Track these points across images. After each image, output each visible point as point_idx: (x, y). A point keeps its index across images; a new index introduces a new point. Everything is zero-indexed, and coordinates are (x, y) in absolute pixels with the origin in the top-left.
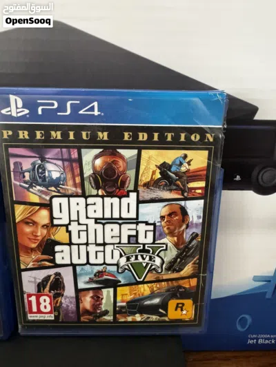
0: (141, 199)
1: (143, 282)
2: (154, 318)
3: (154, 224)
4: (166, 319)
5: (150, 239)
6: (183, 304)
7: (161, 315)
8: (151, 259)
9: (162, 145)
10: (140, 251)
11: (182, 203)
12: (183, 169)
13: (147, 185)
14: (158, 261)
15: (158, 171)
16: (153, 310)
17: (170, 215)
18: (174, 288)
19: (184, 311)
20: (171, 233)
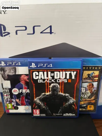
0: (83, 82)
1: (82, 101)
2: (84, 109)
3: (86, 88)
4: (87, 110)
5: (84, 91)
6: (91, 106)
7: (86, 109)
8: (84, 95)
9: (89, 70)
10: (82, 94)
11: (92, 83)
12: (93, 75)
13: (84, 79)
14: (86, 96)
15: (87, 76)
16: (84, 107)
18: (89, 102)
20: (89, 90)
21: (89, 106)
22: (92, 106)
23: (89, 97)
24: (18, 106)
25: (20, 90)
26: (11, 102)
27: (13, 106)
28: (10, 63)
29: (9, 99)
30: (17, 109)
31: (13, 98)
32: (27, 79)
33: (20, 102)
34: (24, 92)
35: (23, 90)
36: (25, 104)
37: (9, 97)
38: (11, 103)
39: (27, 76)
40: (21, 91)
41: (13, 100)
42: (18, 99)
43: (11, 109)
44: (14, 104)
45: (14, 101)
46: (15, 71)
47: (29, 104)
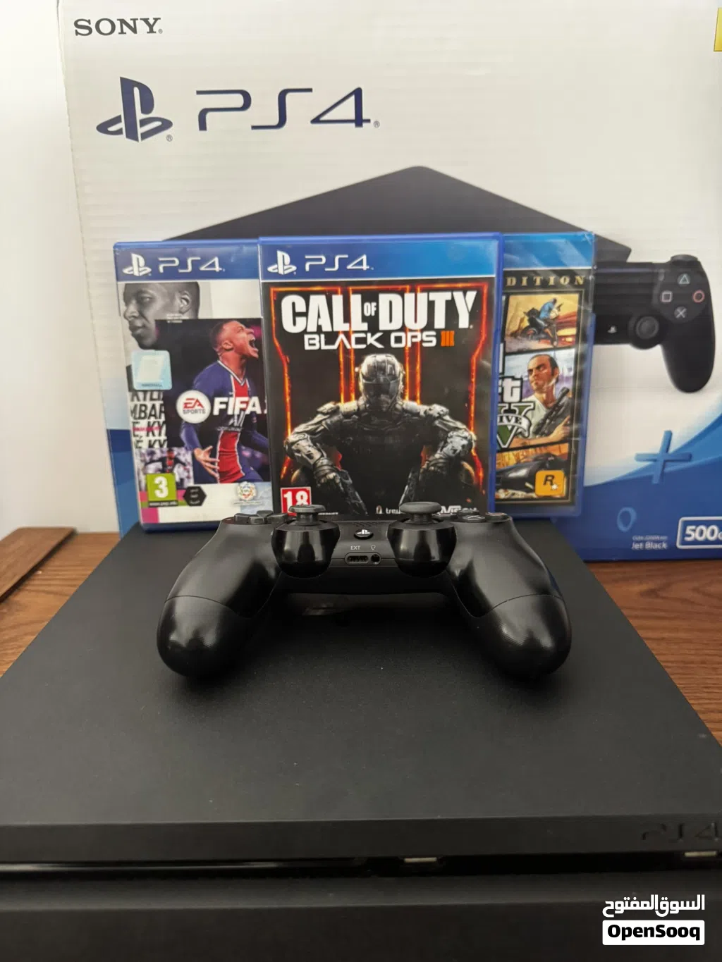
0: (507, 350)
1: (508, 450)
2: (520, 494)
3: (521, 379)
4: (534, 495)
5: (516, 397)
6: (553, 477)
7: (529, 491)
8: (517, 420)
9: (530, 288)
10: (506, 411)
11: (552, 354)
12: (553, 315)
13: (514, 335)
14: (524, 423)
15: (526, 318)
16: (519, 484)
17: (538, 368)
18: (542, 456)
19: (552, 486)
20: (540, 390)
21: (541, 475)
22: (559, 474)
23: (539, 430)
24: (206, 488)
25: (218, 400)
26: (167, 464)
27: (180, 485)
28: (173, 262)
29: (161, 446)
30: (200, 504)
31: (180, 444)
32: (251, 343)
33: (213, 463)
34: (237, 412)
35: (232, 400)
36: (239, 471)
37: (163, 437)
38: (171, 471)
39: (247, 326)
40: (221, 403)
41: (183, 451)
42: (203, 447)
43: (168, 503)
44: (186, 474)
45: (185, 456)
46: (195, 304)
47: (256, 475)
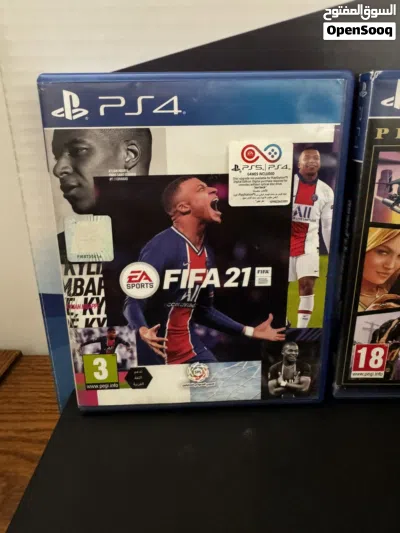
31: (123, 323)
35: (186, 272)
41: (126, 330)
43: (109, 385)
45: (129, 336)
